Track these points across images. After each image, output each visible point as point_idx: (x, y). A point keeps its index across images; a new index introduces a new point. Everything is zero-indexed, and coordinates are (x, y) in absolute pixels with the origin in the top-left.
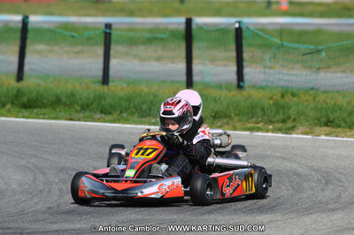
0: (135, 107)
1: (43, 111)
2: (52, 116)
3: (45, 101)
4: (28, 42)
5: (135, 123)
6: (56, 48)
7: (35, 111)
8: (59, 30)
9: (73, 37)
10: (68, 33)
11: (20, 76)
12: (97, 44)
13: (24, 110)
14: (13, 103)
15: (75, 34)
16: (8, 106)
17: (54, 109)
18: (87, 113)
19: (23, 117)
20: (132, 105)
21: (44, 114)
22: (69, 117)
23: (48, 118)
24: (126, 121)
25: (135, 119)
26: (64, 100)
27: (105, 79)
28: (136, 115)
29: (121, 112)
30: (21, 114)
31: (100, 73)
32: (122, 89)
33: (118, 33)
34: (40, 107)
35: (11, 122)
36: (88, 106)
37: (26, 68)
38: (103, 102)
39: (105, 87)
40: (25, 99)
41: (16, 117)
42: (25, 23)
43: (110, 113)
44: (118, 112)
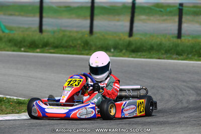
0: (196, 51)
1: (144, 54)
2: (149, 56)
3: (145, 48)
4: (136, 14)
5: (196, 60)
6: (152, 18)
7: (139, 54)
8: (153, 8)
9: (161, 11)
10: (158, 9)
11: (131, 33)
12: (175, 15)
13: (132, 53)
14: (127, 50)
15: (162, 10)
16: (124, 51)
17: (150, 53)
18: (168, 55)
19: (132, 57)
20: (194, 50)
21: (144, 56)
22: (158, 57)
23: (146, 58)
24: (191, 59)
25: (196, 58)
26: (155, 47)
27: (179, 35)
28: (196, 56)
29: (188, 54)
30: (131, 56)
31: (176, 32)
32: (189, 41)
33: (187, 9)
34: (142, 52)
35: (125, 60)
36: (169, 51)
37: (135, 29)
38: (178, 49)
39: (179, 40)
40: (133, 47)
41: (129, 57)
42: (134, 4)
43: (181, 55)
44: (186, 54)
